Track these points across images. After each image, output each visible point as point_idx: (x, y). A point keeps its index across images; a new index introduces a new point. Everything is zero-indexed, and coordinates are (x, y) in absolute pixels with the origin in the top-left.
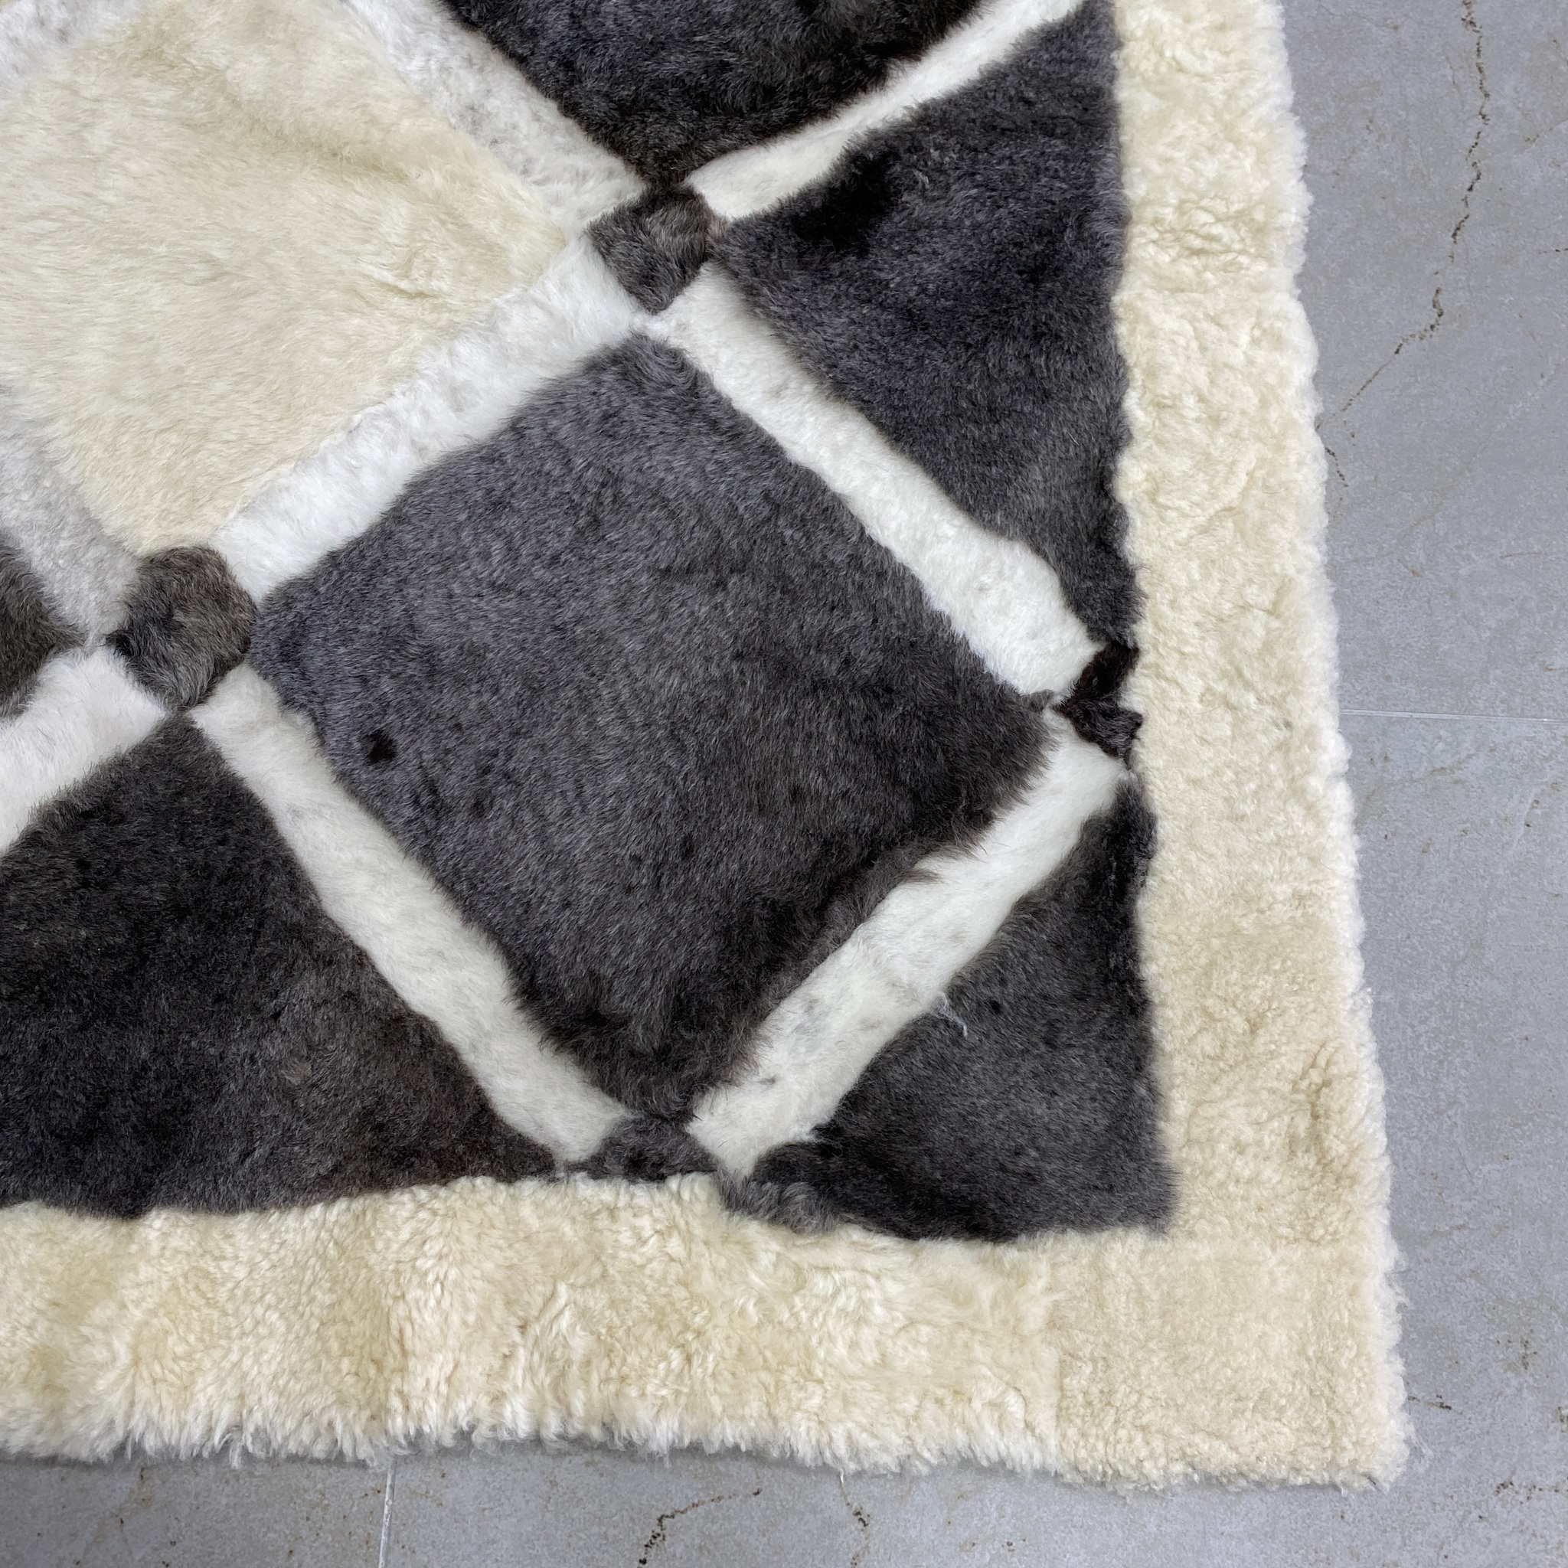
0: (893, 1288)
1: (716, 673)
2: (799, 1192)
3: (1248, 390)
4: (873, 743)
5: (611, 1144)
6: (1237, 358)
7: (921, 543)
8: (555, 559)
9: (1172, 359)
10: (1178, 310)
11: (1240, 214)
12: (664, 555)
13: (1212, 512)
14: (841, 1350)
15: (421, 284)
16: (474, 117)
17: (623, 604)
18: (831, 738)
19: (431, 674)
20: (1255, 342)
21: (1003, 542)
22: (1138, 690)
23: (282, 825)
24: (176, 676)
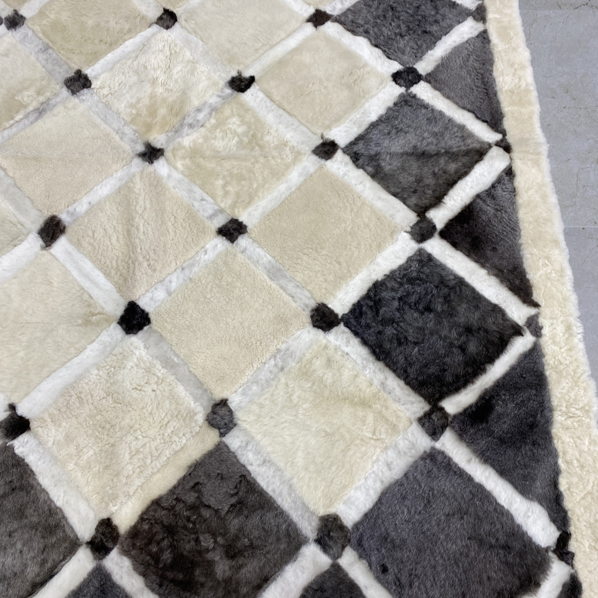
1: (464, 544)
3: (590, 458)
4: (507, 563)
6: (586, 449)
7: (511, 504)
8: (420, 512)
9: (569, 450)
10: (568, 435)
11: (582, 407)
12: (447, 510)
13: (584, 493)
15: (378, 437)
16: (384, 386)
17: (438, 525)
18: (496, 562)
19: (394, 547)
20: (590, 443)
21: (532, 503)
22: (573, 546)
23: (364, 592)
24: (334, 550)
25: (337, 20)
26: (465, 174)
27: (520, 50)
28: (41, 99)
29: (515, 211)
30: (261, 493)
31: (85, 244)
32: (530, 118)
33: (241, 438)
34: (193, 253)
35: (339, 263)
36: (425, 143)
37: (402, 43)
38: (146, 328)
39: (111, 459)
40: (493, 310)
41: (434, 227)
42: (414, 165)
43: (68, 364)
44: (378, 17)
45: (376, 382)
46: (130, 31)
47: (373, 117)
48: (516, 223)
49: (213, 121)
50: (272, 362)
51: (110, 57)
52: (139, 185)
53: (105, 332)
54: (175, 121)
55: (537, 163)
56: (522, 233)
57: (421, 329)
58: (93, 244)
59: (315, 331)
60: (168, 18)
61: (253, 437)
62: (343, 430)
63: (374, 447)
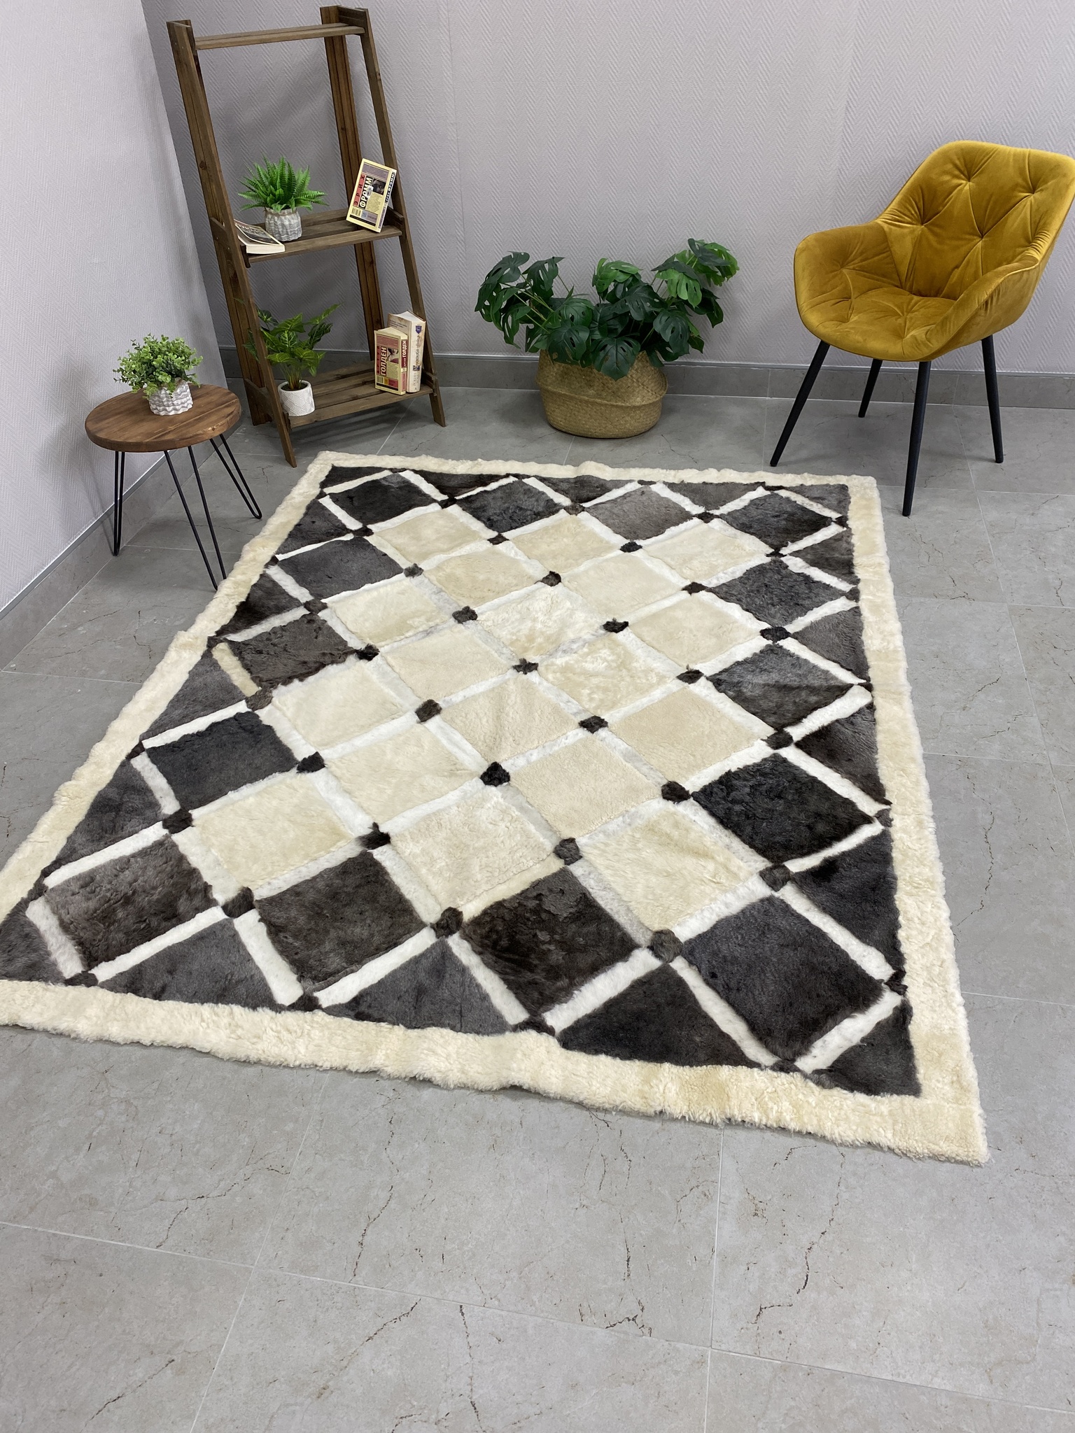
0: (849, 1103)
1: (796, 968)
2: (825, 1078)
3: (931, 918)
4: (837, 986)
5: (776, 1064)
6: (928, 910)
7: (848, 945)
8: (754, 940)
9: (910, 910)
10: (911, 899)
11: (927, 879)
12: (782, 942)
13: (923, 943)
14: (835, 1114)
15: (718, 880)
16: (728, 847)
17: (771, 951)
18: (826, 984)
19: (725, 962)
20: (933, 907)
21: (869, 946)
22: (906, 981)
23: (692, 989)
24: (665, 956)
25: (712, 590)
26: (826, 705)
27: (892, 622)
28: (432, 624)
29: (873, 735)
30: (599, 909)
31: (458, 721)
32: (896, 670)
33: (586, 868)
34: (555, 737)
35: (694, 756)
37: (773, 610)
38: (506, 783)
39: (462, 868)
40: (843, 802)
41: (791, 739)
42: (775, 697)
43: (430, 802)
44: (752, 591)
45: (720, 843)
46: (517, 585)
47: (740, 659)
48: (874, 743)
49: (586, 650)
50: (621, 818)
51: (496, 601)
52: (512, 687)
53: (467, 783)
54: (551, 648)
55: (899, 703)
56: (879, 751)
57: (771, 811)
58: (464, 722)
59: (665, 802)
60: (553, 578)
61: (596, 868)
62: (684, 872)
63: (713, 888)
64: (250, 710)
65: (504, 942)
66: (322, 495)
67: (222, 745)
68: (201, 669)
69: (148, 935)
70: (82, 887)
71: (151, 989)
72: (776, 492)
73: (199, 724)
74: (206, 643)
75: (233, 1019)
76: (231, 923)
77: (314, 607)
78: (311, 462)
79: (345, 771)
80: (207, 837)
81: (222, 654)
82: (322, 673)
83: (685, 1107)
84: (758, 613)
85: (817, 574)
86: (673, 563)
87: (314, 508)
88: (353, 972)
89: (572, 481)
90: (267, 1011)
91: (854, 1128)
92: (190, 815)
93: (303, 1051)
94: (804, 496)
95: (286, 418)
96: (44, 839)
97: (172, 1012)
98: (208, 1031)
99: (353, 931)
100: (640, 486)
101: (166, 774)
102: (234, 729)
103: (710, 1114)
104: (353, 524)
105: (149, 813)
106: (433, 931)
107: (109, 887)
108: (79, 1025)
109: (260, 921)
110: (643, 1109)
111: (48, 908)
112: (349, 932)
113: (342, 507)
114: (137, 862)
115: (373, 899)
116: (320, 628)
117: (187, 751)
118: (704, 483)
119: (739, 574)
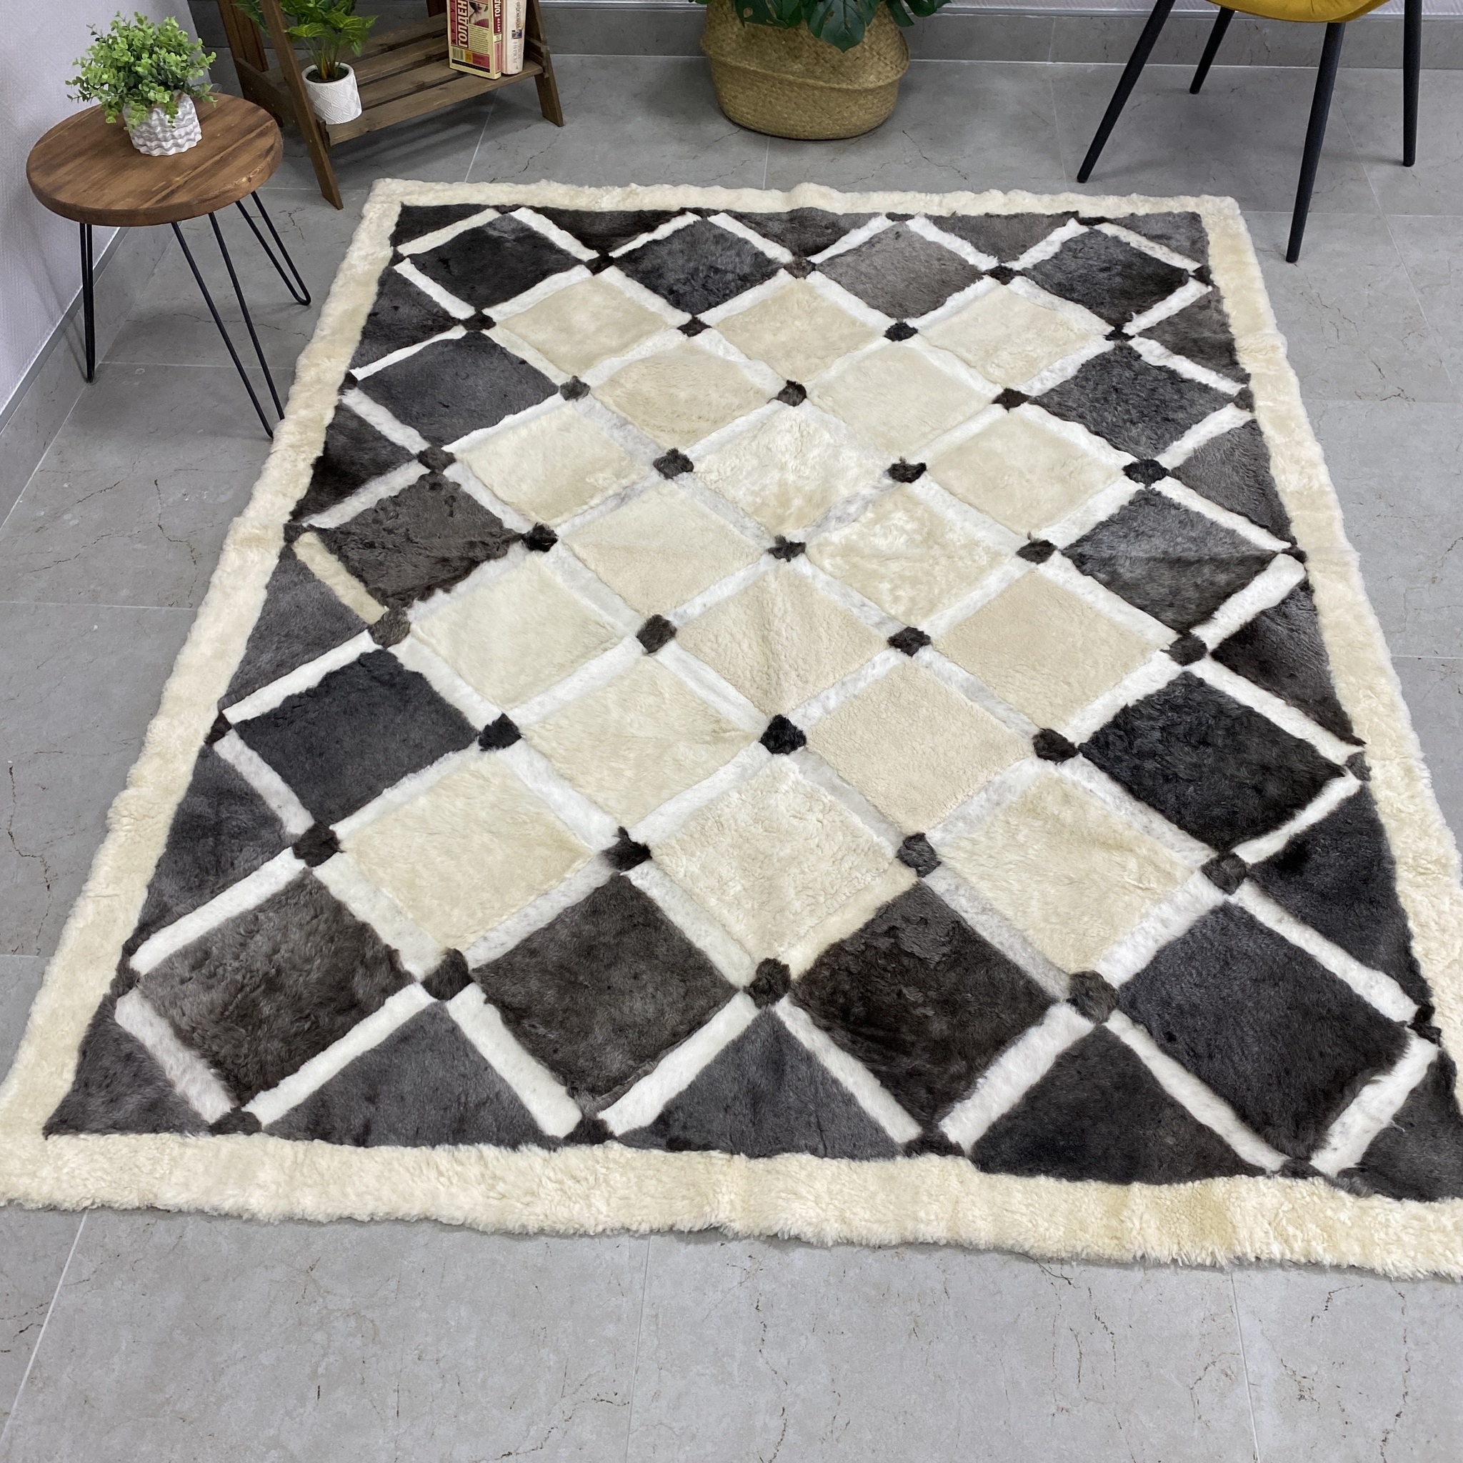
0: (1398, 1216)
1: (1282, 1014)
2: (1357, 1181)
3: (1453, 921)
4: (1345, 1037)
5: (1285, 1166)
6: (1447, 910)
7: (1346, 972)
8: (1215, 976)
9: (1423, 910)
10: (1420, 893)
11: (1436, 860)
12: (1254, 974)
13: (1449, 961)
14: (1383, 1235)
15: (1147, 885)
16: (1148, 830)
17: (1243, 991)
18: (1330, 1035)
19: (1182, 1013)
20: (1452, 904)
21: (1375, 972)
22: (1437, 1021)
23: (1145, 1061)
24: (1096, 1012)
25: (1036, 401)
26: (1241, 587)
27: (1308, 444)
28: (624, 482)
29: (1317, 633)
30: (984, 944)
31: (706, 649)
32: (1330, 525)
33: (950, 881)
34: (857, 666)
35: (1069, 684)
36: (1179, 548)
37: (1134, 432)
38: (800, 749)
39: (770, 894)
40: (1297, 746)
41: (1204, 646)
42: (1167, 577)
43: (696, 787)
44: (1097, 400)
45: (1136, 825)
46: (740, 407)
47: (1103, 517)
48: (1321, 646)
49: (870, 515)
50: (983, 795)
51: (714, 436)
52: (773, 585)
53: (743, 752)
54: (818, 514)
55: (1344, 577)
56: (1330, 658)
57: (1196, 766)
58: (716, 651)
59: (1041, 762)
60: (794, 393)
61: (965, 879)
62: (1095, 877)
63: (1143, 898)
64: (379, 647)
65: (858, 1009)
66: (397, 258)
67: (350, 711)
68: (284, 580)
69: (320, 1043)
70: (193, 968)
71: (349, 1130)
72: (1096, 227)
73: (305, 677)
74: (282, 535)
75: (486, 1166)
76: (445, 1010)
77: (435, 461)
78: (365, 200)
79: (554, 744)
80: (369, 870)
81: (310, 550)
82: (476, 576)
83: (1175, 1247)
84: (1112, 435)
85: (1187, 368)
86: (969, 357)
87: (390, 283)
88: (647, 1073)
89: (785, 217)
90: (536, 1149)
91: (1412, 1254)
92: (333, 833)
93: (604, 1209)
94: (1139, 233)
95: (322, 129)
96: (110, 891)
97: (390, 1164)
98: (454, 1190)
99: (631, 1009)
100: (889, 223)
101: (276, 767)
102: (364, 682)
103: (1213, 1253)
104: (460, 309)
105: (266, 834)
106: (749, 998)
107: (236, 964)
108: (252, 1201)
109: (486, 1002)
110: (1116, 1254)
111: (148, 1006)
112: (626, 1010)
113: (435, 279)
114: (270, 919)
115: (648, 953)
116: (453, 498)
117: (299, 724)
118: (987, 215)
119: (1071, 372)
